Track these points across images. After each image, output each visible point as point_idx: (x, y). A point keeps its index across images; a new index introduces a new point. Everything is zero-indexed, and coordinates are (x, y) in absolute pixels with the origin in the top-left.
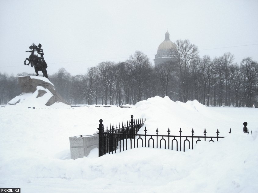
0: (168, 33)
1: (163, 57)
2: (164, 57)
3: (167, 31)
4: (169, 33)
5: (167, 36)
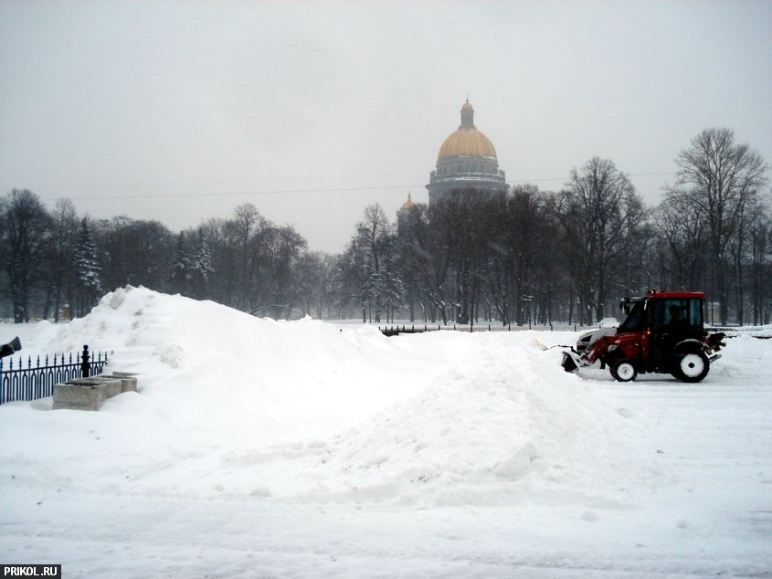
0: (470, 105)
1: (458, 179)
2: (463, 179)
3: (467, 101)
4: (472, 105)
5: (467, 115)
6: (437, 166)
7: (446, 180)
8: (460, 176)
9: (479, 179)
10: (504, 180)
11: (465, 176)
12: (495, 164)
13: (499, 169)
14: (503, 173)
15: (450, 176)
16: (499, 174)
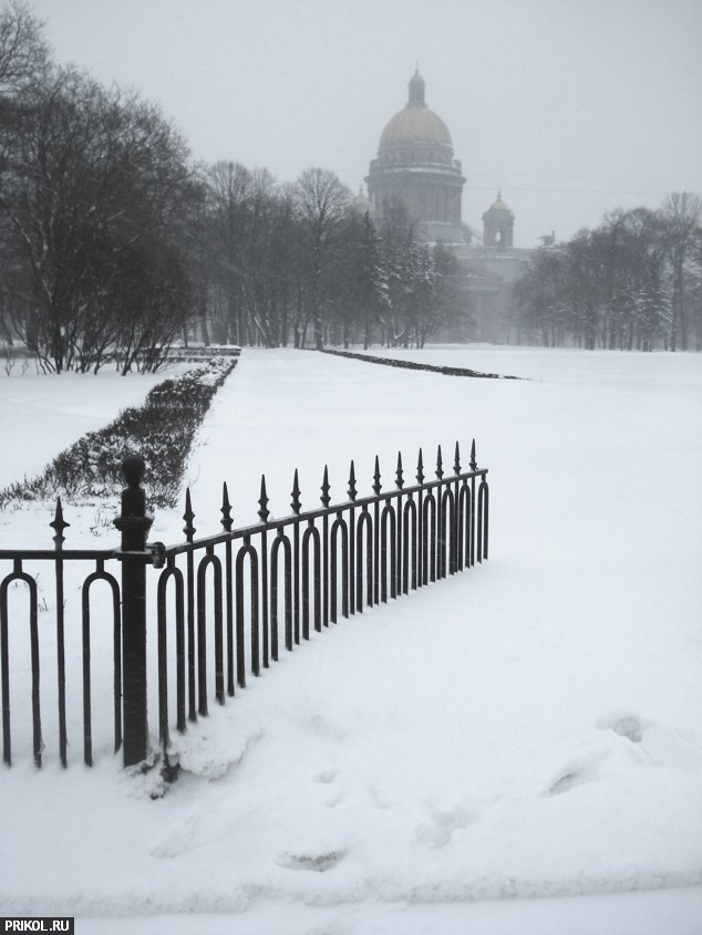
0: (420, 77)
5: (417, 90)
6: (379, 154)
7: (397, 170)
8: (416, 167)
9: (438, 171)
10: (460, 172)
11: (421, 166)
12: (450, 152)
13: (454, 158)
14: (459, 164)
15: (403, 167)
16: (454, 166)
